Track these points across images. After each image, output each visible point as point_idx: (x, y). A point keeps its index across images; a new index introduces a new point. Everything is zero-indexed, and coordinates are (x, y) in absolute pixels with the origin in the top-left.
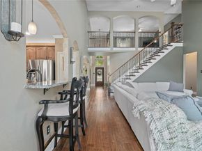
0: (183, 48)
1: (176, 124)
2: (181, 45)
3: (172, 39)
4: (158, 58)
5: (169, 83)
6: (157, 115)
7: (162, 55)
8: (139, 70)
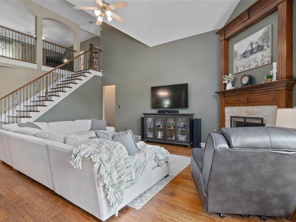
0: (102, 78)
1: (122, 161)
2: (100, 74)
3: (91, 65)
4: (74, 87)
5: (90, 121)
6: (105, 157)
7: (80, 83)
8: (47, 103)
